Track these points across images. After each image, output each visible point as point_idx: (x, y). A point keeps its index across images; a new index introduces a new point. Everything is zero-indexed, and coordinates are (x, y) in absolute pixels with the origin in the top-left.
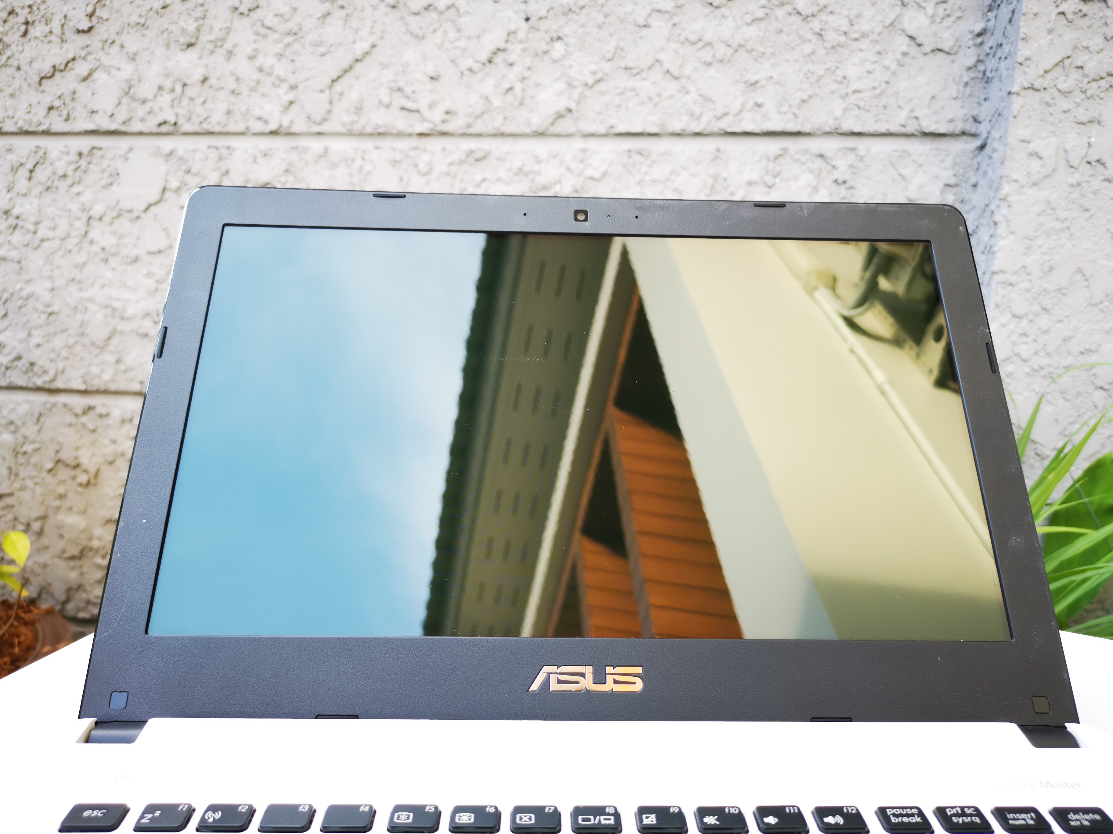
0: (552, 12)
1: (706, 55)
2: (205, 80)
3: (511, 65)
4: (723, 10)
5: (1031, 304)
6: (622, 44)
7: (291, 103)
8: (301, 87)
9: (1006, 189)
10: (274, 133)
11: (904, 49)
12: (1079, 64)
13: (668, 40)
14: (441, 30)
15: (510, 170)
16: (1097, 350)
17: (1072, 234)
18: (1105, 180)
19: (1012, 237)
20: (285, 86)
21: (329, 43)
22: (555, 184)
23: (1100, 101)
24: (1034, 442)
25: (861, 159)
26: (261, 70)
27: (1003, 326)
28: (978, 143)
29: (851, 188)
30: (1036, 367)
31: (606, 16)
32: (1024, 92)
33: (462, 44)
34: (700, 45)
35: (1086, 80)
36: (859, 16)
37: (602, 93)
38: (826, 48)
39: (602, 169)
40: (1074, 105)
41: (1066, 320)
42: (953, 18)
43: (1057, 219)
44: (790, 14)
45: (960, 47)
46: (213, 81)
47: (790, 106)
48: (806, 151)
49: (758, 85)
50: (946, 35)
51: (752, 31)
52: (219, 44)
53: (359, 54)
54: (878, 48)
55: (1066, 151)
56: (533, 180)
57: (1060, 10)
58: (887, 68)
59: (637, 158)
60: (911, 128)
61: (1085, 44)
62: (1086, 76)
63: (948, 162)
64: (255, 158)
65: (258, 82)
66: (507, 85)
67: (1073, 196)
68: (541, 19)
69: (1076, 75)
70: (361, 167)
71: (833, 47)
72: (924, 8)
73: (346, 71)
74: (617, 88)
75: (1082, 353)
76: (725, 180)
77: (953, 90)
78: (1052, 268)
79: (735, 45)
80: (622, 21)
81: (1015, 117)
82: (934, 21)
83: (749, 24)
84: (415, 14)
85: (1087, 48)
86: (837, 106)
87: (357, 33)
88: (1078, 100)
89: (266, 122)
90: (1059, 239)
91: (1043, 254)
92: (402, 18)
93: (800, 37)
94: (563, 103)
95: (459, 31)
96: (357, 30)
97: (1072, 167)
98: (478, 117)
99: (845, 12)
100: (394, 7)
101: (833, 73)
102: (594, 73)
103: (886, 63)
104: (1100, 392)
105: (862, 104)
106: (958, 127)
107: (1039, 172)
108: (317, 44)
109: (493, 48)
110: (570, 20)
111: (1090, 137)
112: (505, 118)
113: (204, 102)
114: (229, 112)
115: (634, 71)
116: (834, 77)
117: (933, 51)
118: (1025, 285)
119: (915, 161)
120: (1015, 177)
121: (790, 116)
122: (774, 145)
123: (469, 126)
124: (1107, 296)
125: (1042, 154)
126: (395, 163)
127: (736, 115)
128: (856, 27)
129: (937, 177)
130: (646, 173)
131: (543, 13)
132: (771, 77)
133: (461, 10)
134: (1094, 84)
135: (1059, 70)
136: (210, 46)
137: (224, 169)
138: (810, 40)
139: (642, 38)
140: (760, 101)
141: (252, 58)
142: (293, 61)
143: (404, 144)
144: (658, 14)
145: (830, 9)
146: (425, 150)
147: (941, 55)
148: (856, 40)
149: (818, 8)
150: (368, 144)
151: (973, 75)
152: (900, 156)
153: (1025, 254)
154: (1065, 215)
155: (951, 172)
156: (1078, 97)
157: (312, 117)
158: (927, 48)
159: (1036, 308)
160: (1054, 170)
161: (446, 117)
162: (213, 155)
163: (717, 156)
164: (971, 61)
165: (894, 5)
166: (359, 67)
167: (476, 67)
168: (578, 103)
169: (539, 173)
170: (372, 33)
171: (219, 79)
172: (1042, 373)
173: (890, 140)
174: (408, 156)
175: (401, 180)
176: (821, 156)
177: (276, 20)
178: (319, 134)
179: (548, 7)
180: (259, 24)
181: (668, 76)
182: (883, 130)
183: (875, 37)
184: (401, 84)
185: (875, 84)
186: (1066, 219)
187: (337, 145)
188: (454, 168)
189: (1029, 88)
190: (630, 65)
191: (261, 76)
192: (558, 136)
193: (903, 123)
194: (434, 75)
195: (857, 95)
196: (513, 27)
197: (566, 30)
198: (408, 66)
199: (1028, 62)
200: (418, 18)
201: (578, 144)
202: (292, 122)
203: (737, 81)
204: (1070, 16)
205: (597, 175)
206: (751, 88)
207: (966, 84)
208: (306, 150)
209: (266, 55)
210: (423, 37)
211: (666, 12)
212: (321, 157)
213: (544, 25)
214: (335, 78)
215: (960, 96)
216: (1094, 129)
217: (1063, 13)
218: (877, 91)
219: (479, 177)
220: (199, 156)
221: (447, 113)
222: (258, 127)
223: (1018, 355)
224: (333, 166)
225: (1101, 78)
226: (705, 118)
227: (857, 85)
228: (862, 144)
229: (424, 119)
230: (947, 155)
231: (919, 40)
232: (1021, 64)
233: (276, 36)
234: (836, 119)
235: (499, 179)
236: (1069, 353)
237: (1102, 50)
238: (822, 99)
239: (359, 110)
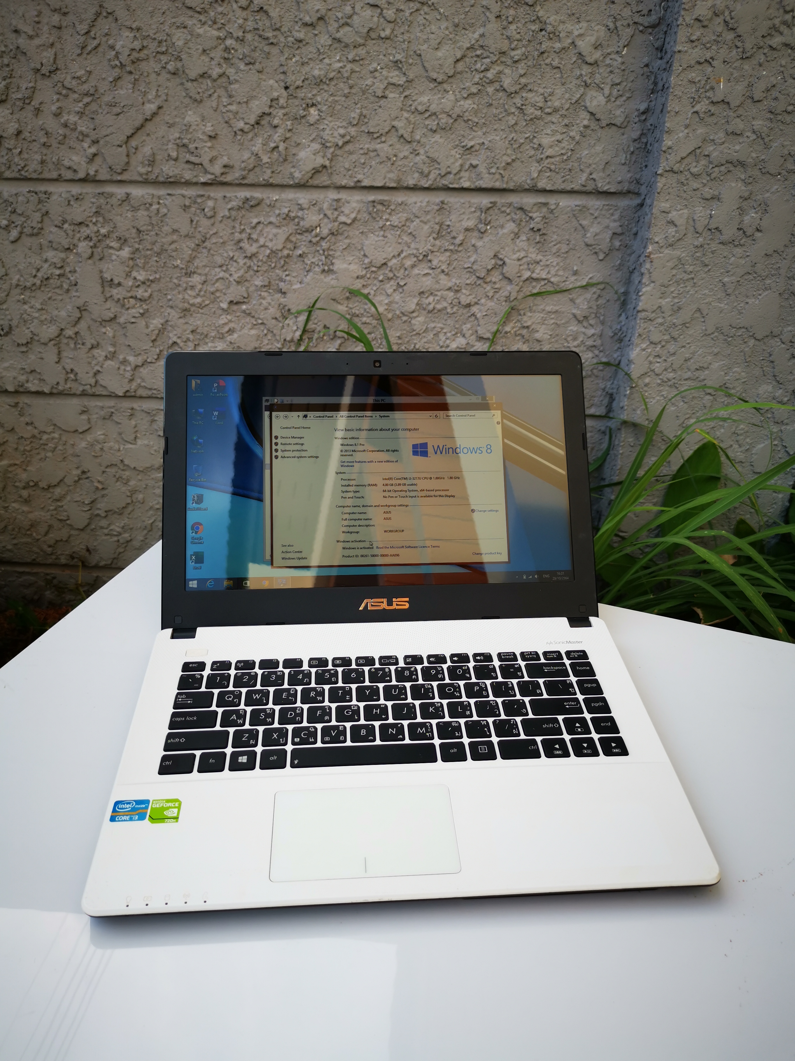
0: (306, 82)
1: (432, 123)
2: (19, 133)
3: (276, 127)
4: (445, 86)
5: (664, 335)
6: (365, 112)
7: (95, 155)
8: (102, 142)
9: (650, 249)
10: (83, 180)
11: (586, 122)
12: (706, 153)
13: (402, 110)
14: (216, 94)
15: (279, 215)
16: (708, 368)
17: (695, 283)
18: (720, 243)
19: (652, 285)
20: (88, 140)
21: (122, 105)
22: (316, 227)
23: (721, 183)
24: (661, 432)
25: (552, 212)
26: (66, 125)
27: (644, 350)
28: (638, 201)
29: (544, 234)
30: (665, 379)
31: (351, 88)
32: (666, 174)
33: (233, 108)
34: (427, 115)
35: (711, 166)
36: (551, 94)
37: (351, 153)
38: (526, 120)
39: (353, 216)
40: (702, 185)
41: (688, 346)
42: (624, 98)
43: (685, 272)
44: (497, 90)
45: (629, 122)
46: (26, 134)
47: (498, 168)
48: (510, 204)
49: (473, 149)
50: (618, 112)
51: (468, 104)
52: (27, 101)
53: (148, 114)
54: (566, 121)
55: (694, 220)
56: (298, 224)
57: (695, 109)
58: (573, 138)
59: (380, 207)
60: (589, 188)
61: (712, 138)
62: (711, 162)
63: (616, 217)
64: (69, 201)
65: (65, 136)
66: (273, 145)
67: (698, 254)
68: (297, 88)
69: (703, 162)
70: (158, 210)
71: (531, 120)
72: (602, 89)
73: (138, 129)
74: (362, 148)
75: (697, 369)
76: (448, 226)
77: (622, 158)
78: (679, 308)
79: (454, 116)
80: (364, 92)
81: (658, 193)
82: (610, 100)
83: (466, 98)
84: (193, 80)
85: (714, 140)
86: (534, 169)
87: (144, 95)
88: (705, 181)
89: (75, 171)
90: (686, 287)
91: (674, 297)
92: (182, 84)
93: (506, 111)
94: (320, 161)
95: (230, 96)
96: (145, 93)
97: (697, 233)
98: (250, 171)
99: (541, 90)
100: (174, 74)
101: (531, 141)
102: (343, 136)
103: (572, 134)
104: (708, 397)
105: (553, 167)
106: (626, 187)
107: (674, 236)
108: (112, 105)
109: (259, 112)
110: (321, 89)
111: (712, 210)
112: (273, 172)
113: (20, 152)
114: (43, 162)
115: (375, 136)
116: (532, 145)
117: (607, 125)
118: (660, 320)
119: (592, 214)
120: (656, 240)
121: (497, 176)
122: (485, 200)
123: (244, 178)
124: (717, 328)
125: (676, 222)
126: (186, 208)
127: (455, 174)
128: (549, 104)
129: (607, 227)
130: (387, 220)
131: (299, 83)
132: (483, 143)
133: (231, 78)
134: (716, 169)
135: (692, 157)
136: (19, 103)
137: (44, 210)
138: (513, 113)
139: (380, 107)
140: (474, 162)
141: (57, 115)
142: (93, 119)
143: (191, 192)
144: (392, 86)
145: (529, 87)
146: (209, 198)
147: (614, 128)
148: (550, 114)
149: (520, 86)
150: (162, 192)
151: (638, 146)
152: (580, 210)
153: (661, 298)
154: (691, 269)
155: (618, 224)
156: (705, 179)
157: (113, 167)
158: (604, 123)
159: (667, 337)
160: (685, 235)
161: (223, 170)
162: (34, 198)
163: (442, 207)
164: (636, 135)
165: (579, 86)
166: (150, 127)
167: (247, 128)
168: (331, 160)
169: (303, 219)
170: (157, 96)
171: (30, 132)
172: (670, 383)
173: (574, 196)
174: (195, 202)
175: (192, 221)
176: (521, 209)
177: (74, 82)
178: (120, 182)
179: (303, 78)
180: (60, 85)
181: (402, 140)
182: (569, 188)
183: (564, 112)
184: (185, 141)
185: (563, 151)
186: (691, 272)
187: (137, 192)
188: (234, 213)
189: (669, 171)
190: (371, 130)
191: (68, 132)
192: (317, 187)
193: (583, 183)
194: (213, 134)
195: (549, 160)
196: (275, 94)
197: (319, 99)
198: (190, 126)
199: (670, 151)
200: (195, 84)
201: (333, 195)
202: (96, 171)
203: (457, 146)
204: (702, 115)
205: (349, 221)
206: (468, 152)
207: (632, 153)
208: (111, 195)
209: (69, 113)
210: (201, 101)
211: (399, 85)
212: (123, 201)
213: (301, 94)
214: (129, 134)
215: (628, 162)
216: (715, 204)
217: (696, 112)
218: (565, 157)
219: (255, 221)
220: (21, 198)
221: (225, 166)
222: (69, 175)
223: (653, 371)
224: (135, 209)
225: (722, 165)
226: (432, 176)
227: (549, 152)
228: (552, 200)
229: (206, 172)
230: (616, 210)
231: (598, 116)
232: (665, 152)
233: (76, 96)
234: (533, 179)
235: (270, 223)
236: (689, 370)
237: (723, 143)
238: (522, 162)
239: (152, 162)
